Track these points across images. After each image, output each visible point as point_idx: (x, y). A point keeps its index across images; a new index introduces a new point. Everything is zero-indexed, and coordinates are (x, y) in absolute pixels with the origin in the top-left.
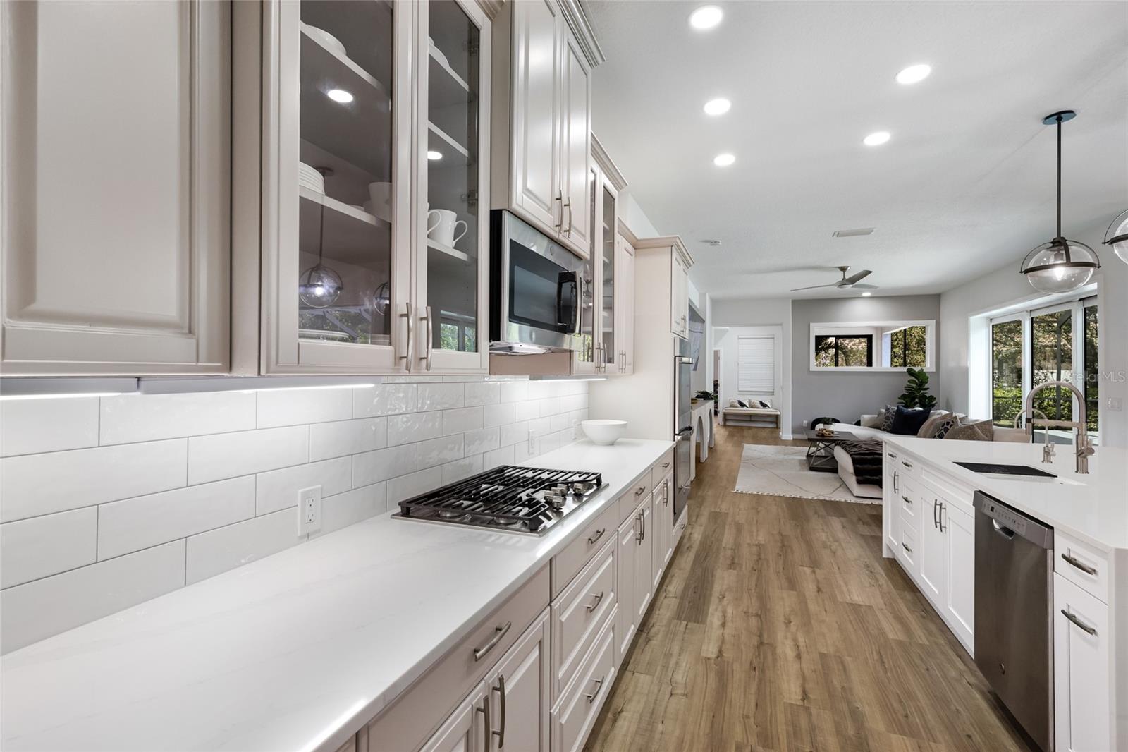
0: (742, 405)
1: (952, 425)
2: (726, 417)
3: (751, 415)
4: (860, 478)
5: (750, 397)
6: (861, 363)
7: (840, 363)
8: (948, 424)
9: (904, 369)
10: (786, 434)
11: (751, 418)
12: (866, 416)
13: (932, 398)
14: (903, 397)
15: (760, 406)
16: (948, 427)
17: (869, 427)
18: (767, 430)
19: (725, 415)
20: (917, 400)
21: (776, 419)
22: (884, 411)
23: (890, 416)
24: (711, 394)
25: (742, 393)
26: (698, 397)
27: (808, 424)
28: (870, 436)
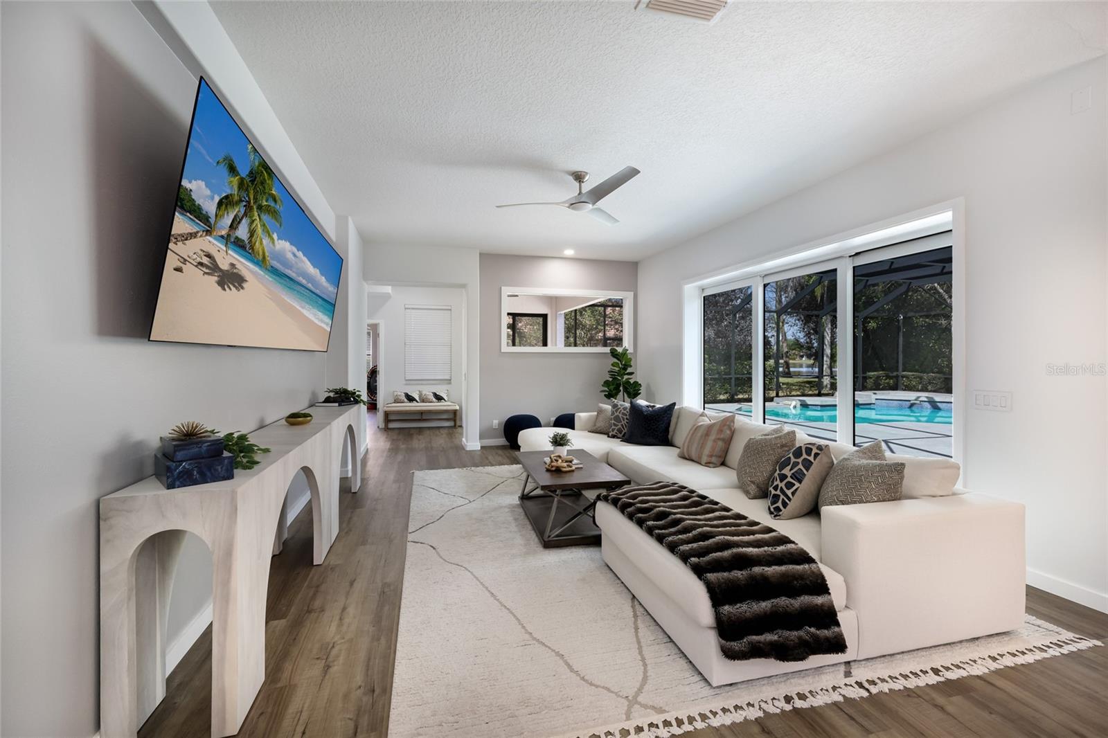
0: (410, 399)
1: (816, 455)
2: (388, 417)
3: (422, 413)
5: (420, 388)
6: (537, 344)
7: (516, 344)
9: (607, 350)
10: (472, 441)
11: (422, 416)
12: (582, 415)
13: (637, 384)
14: (606, 383)
15: (434, 399)
16: (811, 458)
17: (596, 432)
18: (444, 432)
19: (387, 414)
20: (621, 388)
21: (455, 417)
22: (609, 407)
23: (620, 415)
24: (357, 393)
25: (409, 382)
26: (328, 400)
27: (499, 424)
28: (607, 450)
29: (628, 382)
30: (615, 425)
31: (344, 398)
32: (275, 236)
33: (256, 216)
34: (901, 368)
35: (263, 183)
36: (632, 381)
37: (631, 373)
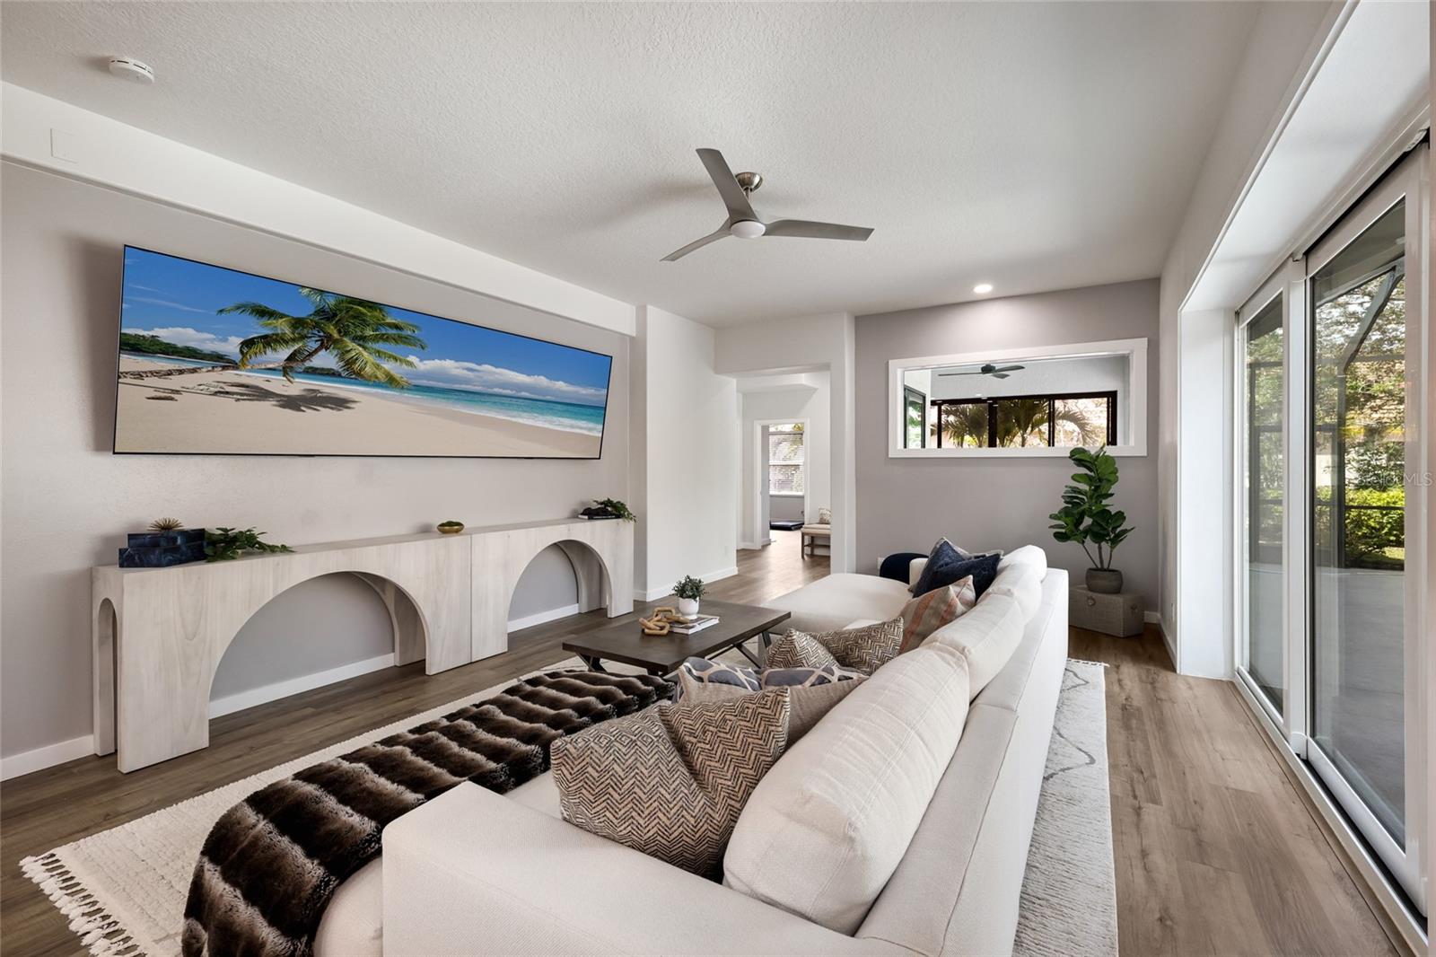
26: (584, 512)
29: (1105, 513)
32: (412, 359)
33: (351, 345)
35: (358, 316)
36: (1111, 511)
37: (1112, 495)
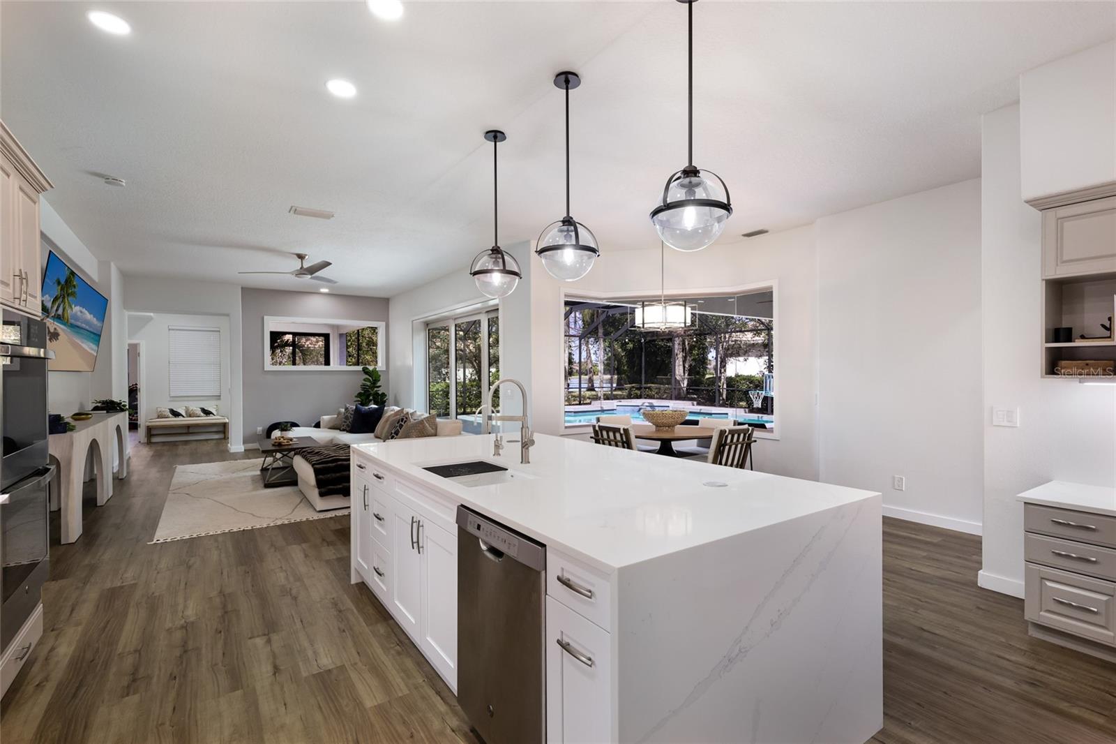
0: (175, 414)
2: (150, 431)
3: (188, 426)
4: (323, 490)
5: (187, 404)
6: (318, 363)
7: (297, 362)
8: (402, 421)
9: (360, 368)
10: (236, 445)
11: (189, 429)
12: (326, 418)
13: (384, 395)
14: (359, 395)
15: (202, 414)
16: (403, 424)
17: (330, 428)
18: (211, 443)
19: (149, 429)
20: (371, 398)
21: (223, 429)
22: (343, 410)
23: (349, 415)
24: (123, 403)
25: (175, 398)
26: (96, 409)
27: (263, 431)
28: (331, 438)
29: (377, 394)
30: (345, 422)
31: (111, 407)
32: (73, 306)
33: (66, 298)
34: (643, 382)
35: (70, 281)
36: (380, 392)
37: (380, 386)
